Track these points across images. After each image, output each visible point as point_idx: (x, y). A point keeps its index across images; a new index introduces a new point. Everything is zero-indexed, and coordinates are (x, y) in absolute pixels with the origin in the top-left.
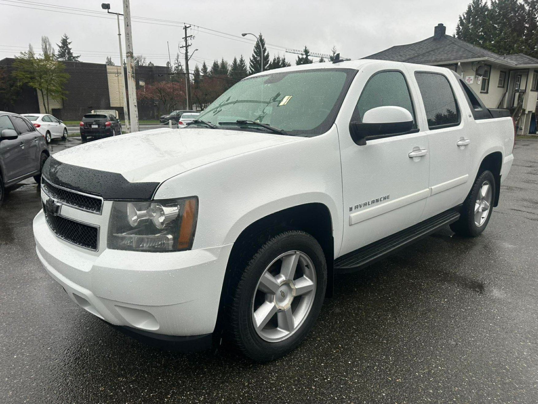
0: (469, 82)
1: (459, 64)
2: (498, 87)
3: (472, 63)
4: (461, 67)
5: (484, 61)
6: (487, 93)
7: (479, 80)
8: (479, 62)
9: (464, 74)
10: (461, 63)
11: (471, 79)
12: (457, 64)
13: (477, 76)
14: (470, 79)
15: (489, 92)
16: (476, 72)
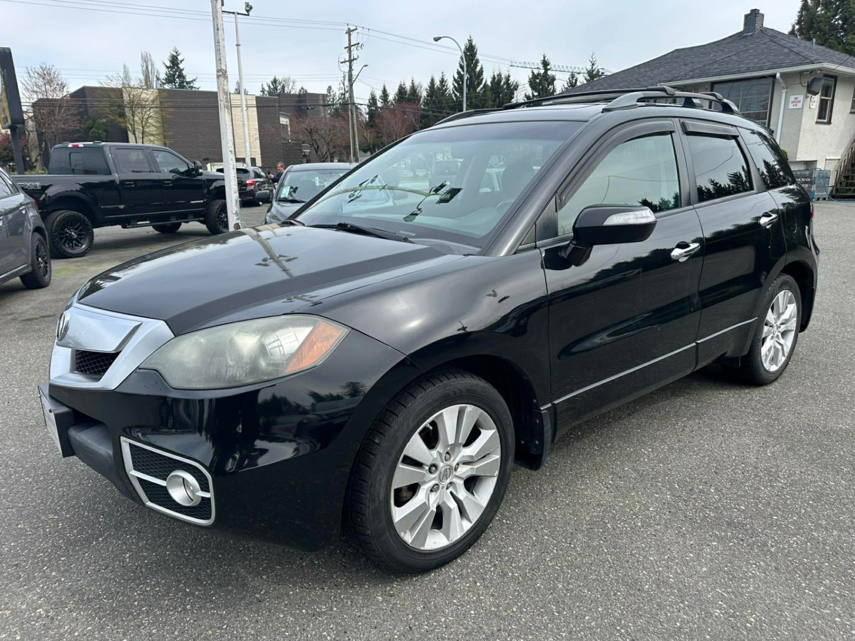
0: (796, 105)
1: (778, 75)
2: (851, 113)
3: (801, 73)
4: (781, 81)
5: (820, 69)
6: (829, 122)
7: (814, 102)
8: (812, 71)
9: (786, 92)
10: (782, 75)
11: (799, 100)
12: (774, 76)
13: (810, 95)
14: (797, 100)
15: (832, 122)
16: (807, 89)
